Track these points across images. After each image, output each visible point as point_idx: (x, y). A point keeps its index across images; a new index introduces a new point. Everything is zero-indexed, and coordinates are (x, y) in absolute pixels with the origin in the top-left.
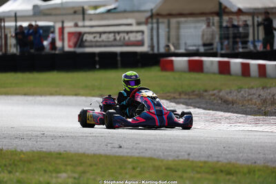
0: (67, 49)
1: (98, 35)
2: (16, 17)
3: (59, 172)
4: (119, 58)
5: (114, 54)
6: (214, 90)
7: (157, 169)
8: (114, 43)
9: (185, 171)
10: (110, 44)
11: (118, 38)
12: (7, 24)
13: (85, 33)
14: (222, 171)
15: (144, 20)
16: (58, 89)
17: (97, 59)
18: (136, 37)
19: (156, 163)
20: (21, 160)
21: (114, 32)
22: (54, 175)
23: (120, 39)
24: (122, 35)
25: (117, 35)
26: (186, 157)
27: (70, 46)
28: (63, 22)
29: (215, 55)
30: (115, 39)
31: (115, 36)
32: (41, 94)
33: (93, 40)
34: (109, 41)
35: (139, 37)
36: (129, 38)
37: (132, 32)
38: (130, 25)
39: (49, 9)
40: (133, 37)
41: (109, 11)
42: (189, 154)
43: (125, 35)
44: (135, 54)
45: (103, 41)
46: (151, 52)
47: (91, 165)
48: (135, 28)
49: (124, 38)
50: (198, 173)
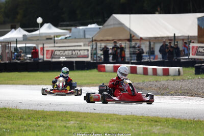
0: (45, 59)
1: (63, 52)
2: (17, 42)
3: (69, 121)
4: (74, 64)
5: (72, 62)
7: (119, 119)
8: (72, 56)
9: (134, 120)
10: (70, 56)
11: (74, 53)
12: (12, 45)
13: (55, 50)
14: (152, 121)
15: (87, 43)
16: (42, 81)
17: (62, 65)
18: (84, 53)
19: (118, 117)
20: (48, 115)
21: (72, 50)
22: (67, 122)
24: (76, 52)
26: (131, 114)
27: (47, 58)
28: (43, 45)
29: (128, 63)
30: (72, 54)
31: (72, 52)
32: (33, 84)
33: (60, 54)
35: (86, 53)
36: (80, 54)
37: (81, 50)
38: (81, 46)
39: (32, 37)
40: (82, 53)
41: (66, 38)
43: (78, 51)
44: (83, 62)
45: (65, 55)
46: (92, 61)
47: (85, 118)
48: (83, 48)
49: (78, 54)
50: (140, 121)
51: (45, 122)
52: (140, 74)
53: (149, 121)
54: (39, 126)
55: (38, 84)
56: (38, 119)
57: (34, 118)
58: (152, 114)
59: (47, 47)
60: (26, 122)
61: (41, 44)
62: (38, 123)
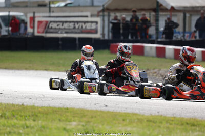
0: (36, 34)
1: (61, 24)
3: (70, 121)
4: (77, 42)
5: (74, 39)
6: (154, 69)
7: (140, 121)
8: (74, 30)
9: (161, 122)
10: (70, 31)
11: (77, 26)
13: (51, 22)
14: (187, 124)
15: (96, 13)
17: (60, 42)
18: (91, 26)
19: (139, 117)
20: (40, 112)
21: (74, 22)
22: (67, 123)
23: (79, 27)
24: (80, 24)
25: (76, 24)
26: (157, 114)
27: (38, 32)
28: (34, 13)
30: (75, 28)
31: (74, 25)
33: (57, 27)
34: (69, 29)
35: (94, 26)
36: (86, 27)
37: (88, 22)
38: (87, 16)
40: (88, 26)
41: (66, 5)
42: (158, 112)
43: (83, 24)
44: (90, 39)
45: (65, 29)
46: (102, 38)
47: (92, 117)
48: (89, 19)
49: (82, 27)
50: (171, 124)
51: (36, 123)
52: (170, 58)
53: (182, 124)
54: (27, 127)
55: (26, 69)
56: (26, 118)
57: (21, 116)
58: (187, 114)
59: (40, 17)
60: (9, 122)
61: (30, 12)
62: (26, 124)
